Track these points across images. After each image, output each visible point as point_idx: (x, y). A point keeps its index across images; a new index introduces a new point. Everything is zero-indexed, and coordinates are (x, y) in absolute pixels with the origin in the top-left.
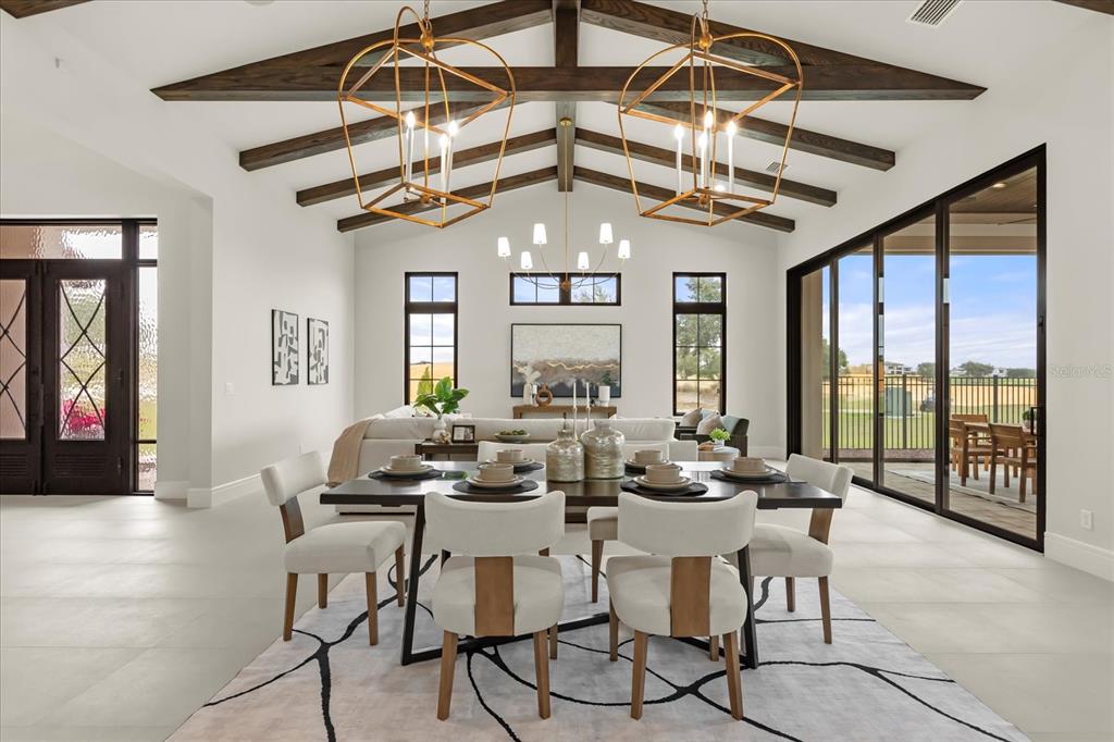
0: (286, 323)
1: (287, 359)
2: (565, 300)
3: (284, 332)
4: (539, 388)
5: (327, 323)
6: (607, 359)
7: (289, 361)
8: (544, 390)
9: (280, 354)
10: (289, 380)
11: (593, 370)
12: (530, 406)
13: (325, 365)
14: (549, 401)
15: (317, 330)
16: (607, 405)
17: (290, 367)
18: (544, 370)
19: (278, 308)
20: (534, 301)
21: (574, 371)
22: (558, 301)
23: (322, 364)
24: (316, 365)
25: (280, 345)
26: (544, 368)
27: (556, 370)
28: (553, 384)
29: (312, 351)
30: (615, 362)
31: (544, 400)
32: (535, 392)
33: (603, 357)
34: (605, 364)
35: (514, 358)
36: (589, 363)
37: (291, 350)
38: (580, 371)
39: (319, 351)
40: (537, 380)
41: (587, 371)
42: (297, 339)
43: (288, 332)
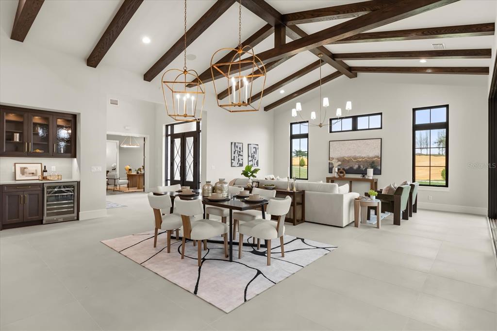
0: (237, 146)
1: (238, 158)
2: (355, 128)
3: (236, 149)
4: (339, 169)
5: (258, 145)
6: (374, 156)
7: (239, 159)
8: (341, 170)
9: (234, 157)
10: (238, 165)
11: (366, 161)
12: (334, 177)
13: (257, 159)
14: (344, 176)
15: (252, 148)
16: (371, 178)
17: (239, 161)
18: (343, 161)
19: (234, 141)
20: (340, 130)
21: (358, 162)
22: (351, 129)
23: (255, 160)
24: (252, 160)
25: (234, 154)
26: (343, 160)
27: (348, 161)
28: (348, 167)
29: (250, 155)
30: (378, 157)
31: (342, 175)
32: (337, 171)
33: (371, 155)
34: (372, 158)
35: (330, 156)
36: (364, 158)
37: (239, 155)
38: (360, 161)
39: (254, 155)
40: (339, 165)
41: (363, 162)
42: (242, 151)
43: (238, 149)
